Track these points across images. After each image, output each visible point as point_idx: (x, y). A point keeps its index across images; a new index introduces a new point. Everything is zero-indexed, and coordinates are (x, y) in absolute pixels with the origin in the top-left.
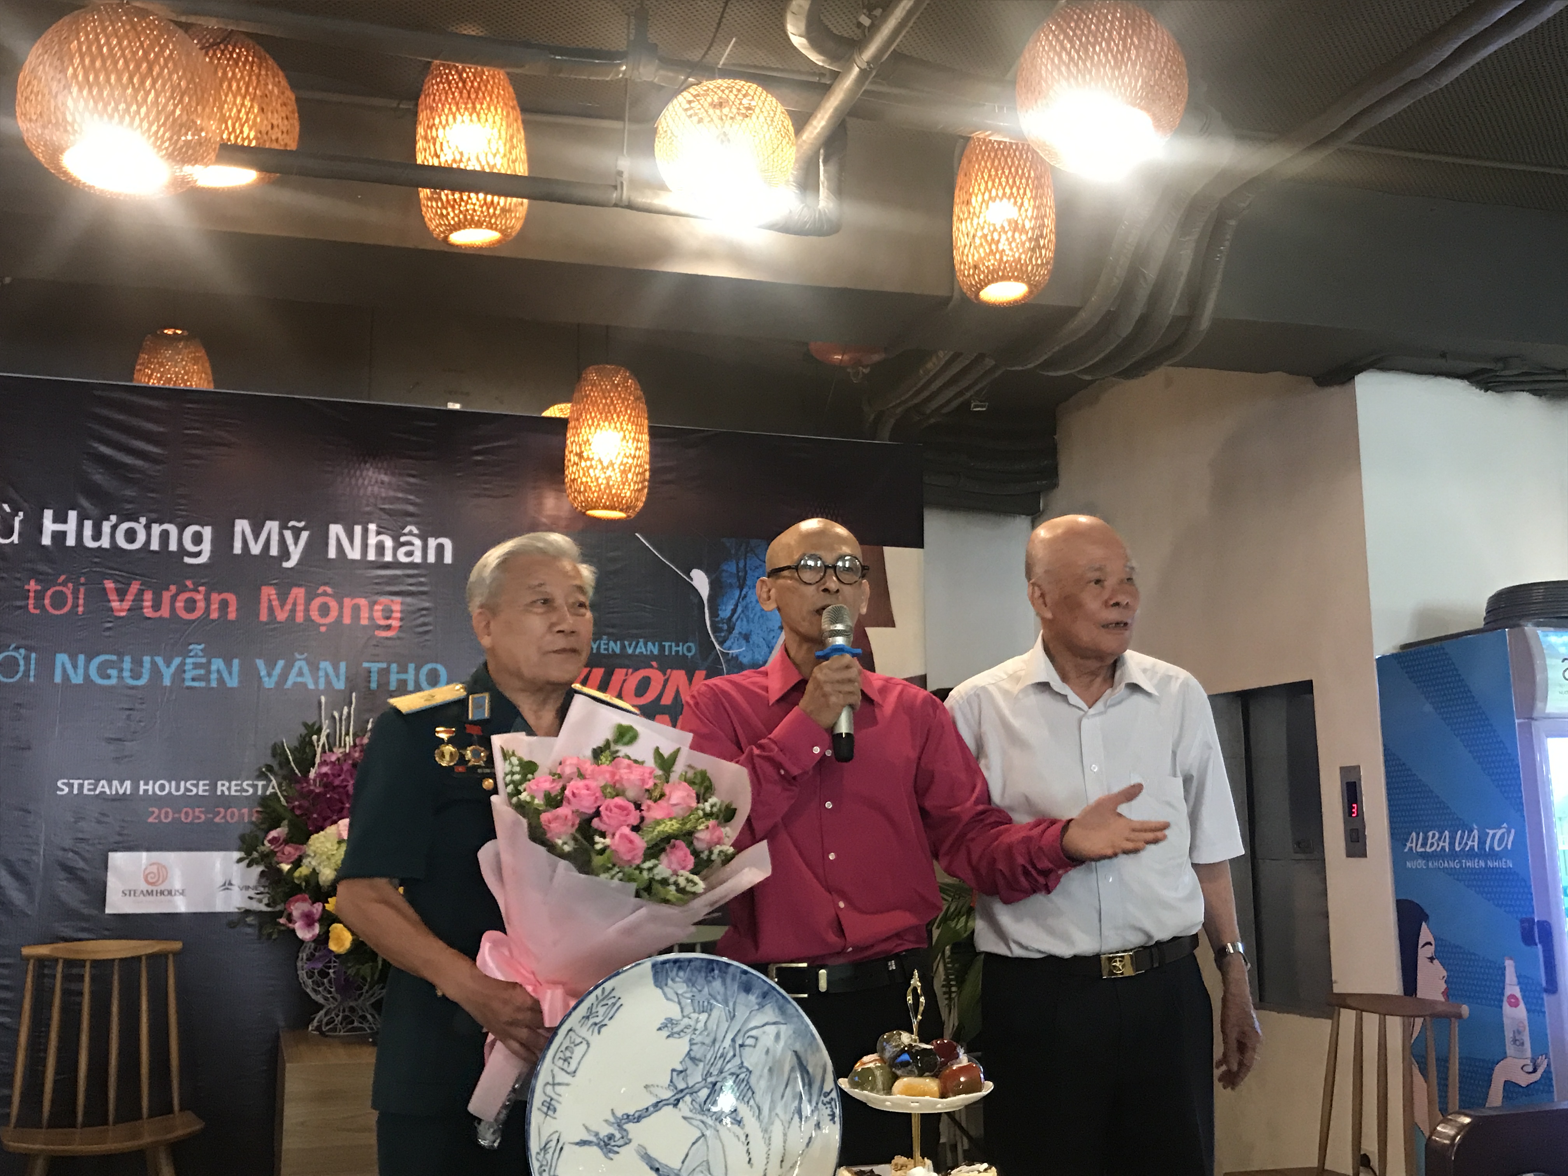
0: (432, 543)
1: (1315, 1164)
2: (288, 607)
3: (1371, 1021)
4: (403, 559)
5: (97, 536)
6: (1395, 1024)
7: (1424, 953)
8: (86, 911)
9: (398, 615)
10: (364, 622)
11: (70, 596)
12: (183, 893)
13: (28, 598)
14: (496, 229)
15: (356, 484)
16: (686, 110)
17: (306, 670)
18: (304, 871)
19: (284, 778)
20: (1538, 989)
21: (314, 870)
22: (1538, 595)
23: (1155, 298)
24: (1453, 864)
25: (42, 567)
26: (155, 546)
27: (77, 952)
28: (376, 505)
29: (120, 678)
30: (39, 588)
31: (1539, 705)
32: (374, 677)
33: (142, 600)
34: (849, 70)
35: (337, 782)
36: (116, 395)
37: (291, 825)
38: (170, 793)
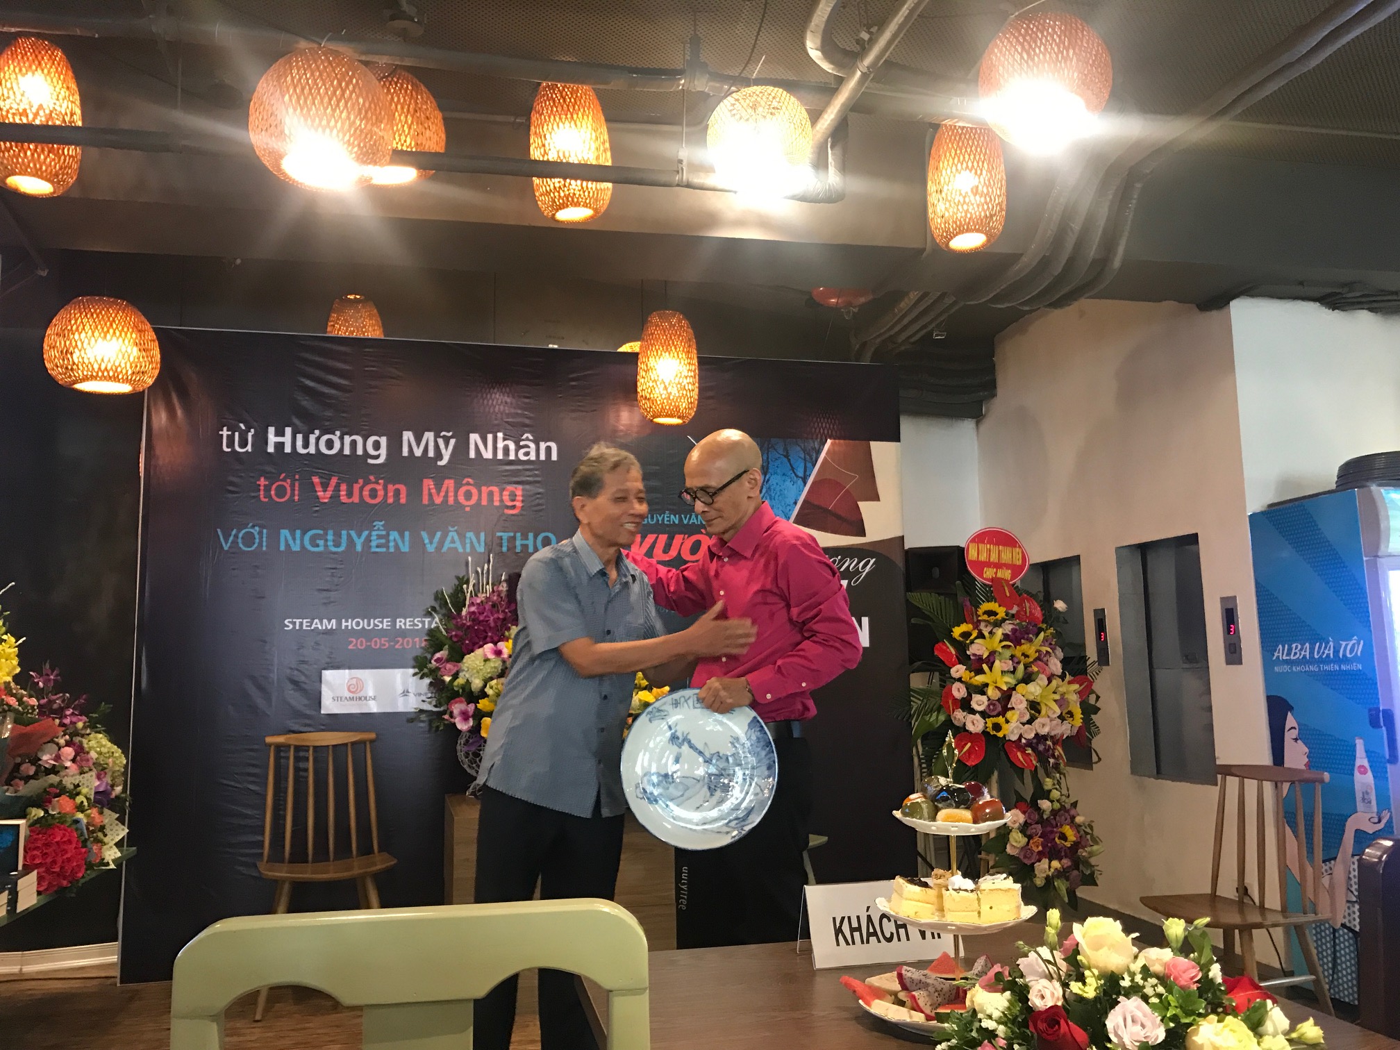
0: (543, 445)
1: (1209, 891)
2: (442, 494)
3: (1251, 785)
4: (523, 458)
5: (306, 445)
6: (1268, 787)
7: (1289, 736)
8: (308, 712)
9: (521, 498)
10: (497, 503)
11: (289, 489)
12: (374, 699)
13: (259, 490)
14: (590, 207)
15: (488, 404)
16: (731, 111)
17: (456, 537)
18: (460, 681)
19: (444, 615)
20: (1383, 760)
21: (468, 680)
22: (1380, 464)
23: (1080, 245)
24: (1313, 668)
25: (268, 468)
26: (347, 451)
27: (303, 740)
28: (502, 419)
29: (326, 546)
30: (267, 483)
31: (1382, 547)
32: (505, 544)
33: (339, 491)
34: (854, 73)
35: (481, 618)
36: (316, 343)
37: (451, 649)
38: (363, 627)
